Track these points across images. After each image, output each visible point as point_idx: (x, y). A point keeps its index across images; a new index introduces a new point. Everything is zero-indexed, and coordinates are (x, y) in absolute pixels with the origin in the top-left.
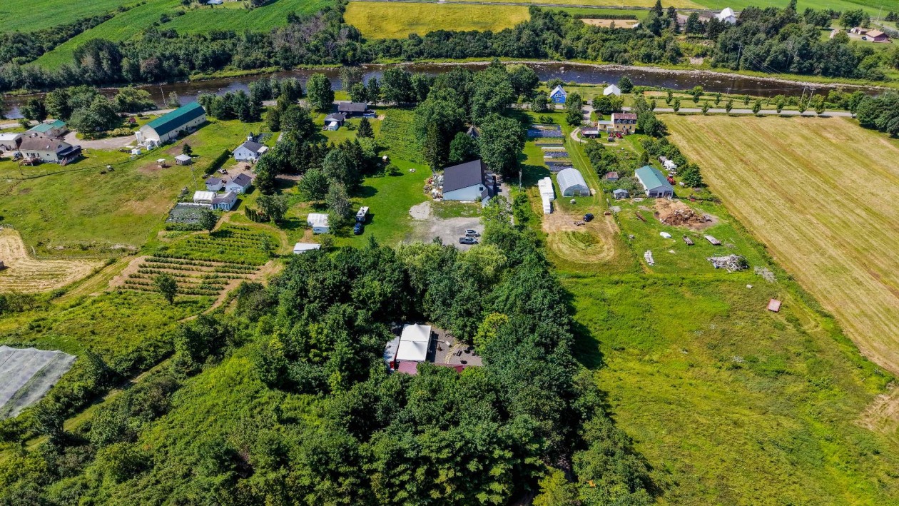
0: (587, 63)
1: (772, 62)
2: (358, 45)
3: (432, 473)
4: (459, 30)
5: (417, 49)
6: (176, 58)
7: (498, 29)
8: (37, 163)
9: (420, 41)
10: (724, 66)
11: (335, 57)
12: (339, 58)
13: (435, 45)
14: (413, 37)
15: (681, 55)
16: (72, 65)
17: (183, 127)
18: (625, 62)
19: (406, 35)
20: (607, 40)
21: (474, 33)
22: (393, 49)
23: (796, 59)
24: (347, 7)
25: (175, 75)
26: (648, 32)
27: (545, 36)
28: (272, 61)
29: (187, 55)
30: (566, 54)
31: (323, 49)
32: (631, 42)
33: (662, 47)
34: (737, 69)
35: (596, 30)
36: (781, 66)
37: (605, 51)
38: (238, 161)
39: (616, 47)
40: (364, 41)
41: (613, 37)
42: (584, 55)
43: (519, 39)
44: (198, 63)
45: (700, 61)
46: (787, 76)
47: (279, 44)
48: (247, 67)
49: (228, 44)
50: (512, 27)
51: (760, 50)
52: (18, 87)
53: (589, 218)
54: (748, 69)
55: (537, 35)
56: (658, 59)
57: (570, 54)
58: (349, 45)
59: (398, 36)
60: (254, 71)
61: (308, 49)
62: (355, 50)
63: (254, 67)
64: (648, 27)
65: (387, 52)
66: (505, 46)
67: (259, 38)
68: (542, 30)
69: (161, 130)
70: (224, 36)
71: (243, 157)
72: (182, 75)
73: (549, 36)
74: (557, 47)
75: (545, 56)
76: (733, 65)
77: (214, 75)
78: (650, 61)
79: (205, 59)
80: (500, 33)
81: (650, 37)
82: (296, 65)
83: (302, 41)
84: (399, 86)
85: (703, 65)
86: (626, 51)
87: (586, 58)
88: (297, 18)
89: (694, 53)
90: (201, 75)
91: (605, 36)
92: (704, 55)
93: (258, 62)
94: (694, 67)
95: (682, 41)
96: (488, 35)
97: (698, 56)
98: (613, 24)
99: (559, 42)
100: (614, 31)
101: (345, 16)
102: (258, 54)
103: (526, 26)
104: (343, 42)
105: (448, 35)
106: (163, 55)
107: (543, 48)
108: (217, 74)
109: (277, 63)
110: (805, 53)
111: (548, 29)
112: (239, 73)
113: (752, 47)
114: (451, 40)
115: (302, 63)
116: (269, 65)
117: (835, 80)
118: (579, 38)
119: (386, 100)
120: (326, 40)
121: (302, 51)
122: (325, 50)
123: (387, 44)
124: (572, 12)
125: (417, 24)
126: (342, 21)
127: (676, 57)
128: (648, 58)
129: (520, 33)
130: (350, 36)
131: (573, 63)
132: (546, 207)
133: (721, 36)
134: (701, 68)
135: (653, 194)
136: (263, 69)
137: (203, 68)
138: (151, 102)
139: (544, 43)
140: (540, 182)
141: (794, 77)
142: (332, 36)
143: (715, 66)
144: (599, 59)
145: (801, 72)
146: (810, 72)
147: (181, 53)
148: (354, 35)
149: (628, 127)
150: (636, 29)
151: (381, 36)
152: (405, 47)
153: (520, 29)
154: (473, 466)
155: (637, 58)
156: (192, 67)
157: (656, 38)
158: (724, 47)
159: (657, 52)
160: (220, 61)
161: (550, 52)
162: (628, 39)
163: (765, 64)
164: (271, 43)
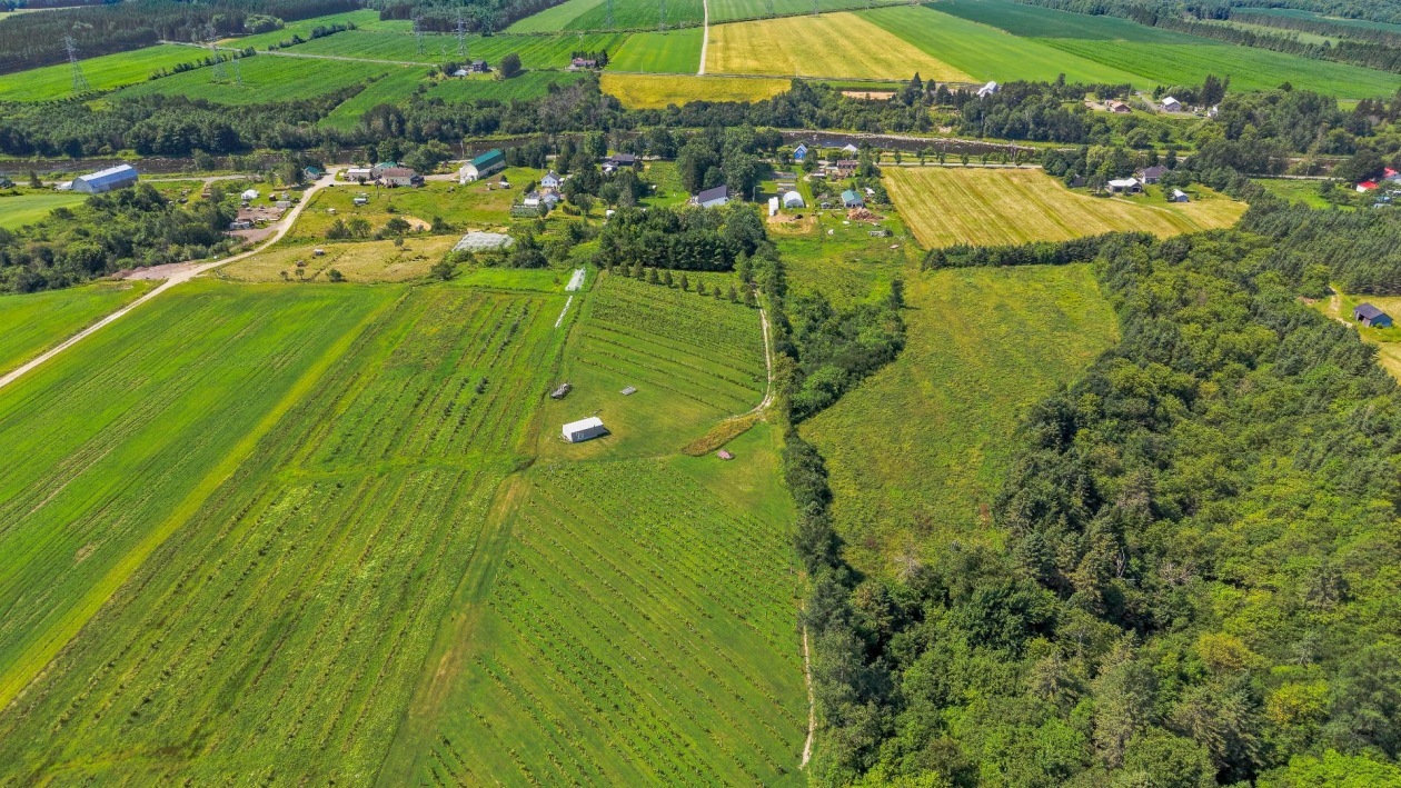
0: (841, 133)
1: (1010, 130)
2: (618, 113)
3: (691, 251)
4: (716, 100)
5: (675, 118)
6: (452, 122)
7: (757, 100)
8: (395, 186)
9: (679, 111)
10: (969, 135)
11: (597, 124)
12: (601, 126)
13: (694, 115)
14: (671, 107)
15: (931, 124)
16: (363, 127)
17: (491, 168)
18: (877, 131)
19: (664, 106)
20: (861, 110)
21: (732, 104)
22: (651, 118)
23: (1031, 126)
24: (600, 79)
25: (451, 138)
26: (901, 102)
27: (801, 107)
28: (537, 127)
29: (462, 120)
30: (821, 124)
31: (585, 117)
32: (884, 112)
33: (913, 117)
34: (980, 136)
35: (852, 101)
36: (1018, 133)
37: (859, 120)
38: (544, 187)
39: (869, 117)
40: (623, 111)
41: (868, 107)
42: (838, 124)
43: (775, 109)
44: (472, 127)
45: (949, 130)
46: (1023, 143)
47: (543, 112)
48: (515, 132)
49: (494, 111)
50: (769, 99)
51: (999, 118)
52: (317, 145)
53: (800, 217)
54: (989, 136)
55: (794, 106)
56: (909, 128)
57: (825, 124)
58: (609, 113)
59: (657, 107)
60: (522, 136)
61: (571, 116)
62: (615, 118)
63: (521, 132)
64: (901, 98)
65: (646, 121)
66: (762, 116)
67: (524, 106)
68: (798, 101)
69: (479, 167)
70: (489, 104)
71: (548, 185)
72: (457, 138)
73: (805, 107)
74: (812, 117)
75: (800, 125)
76: (977, 132)
77: (485, 139)
78: (901, 130)
79: (478, 124)
80: (757, 104)
81: (904, 107)
82: (560, 131)
83: (564, 109)
84: (663, 141)
85: (951, 133)
86: (879, 121)
87: (840, 128)
88: (558, 88)
89: (943, 122)
90: (474, 139)
91: (861, 107)
92: (952, 124)
93: (525, 128)
94: (942, 135)
95: (933, 112)
96: (746, 105)
97: (946, 125)
98: (868, 96)
99: (814, 112)
100: (869, 102)
101: (602, 88)
102: (524, 121)
103: (783, 96)
104: (604, 111)
105: (706, 106)
106: (442, 119)
107: (797, 118)
108: (489, 138)
109: (542, 130)
110: (1039, 121)
111: (805, 100)
112: (509, 137)
113: (993, 116)
114: (709, 109)
115: (565, 129)
116: (535, 131)
117: (1067, 145)
118: (835, 109)
119: (651, 154)
120: (589, 108)
121: (565, 118)
122: (588, 117)
123: (646, 113)
124: (833, 85)
125: (676, 95)
126: (600, 92)
127: (926, 125)
128: (899, 128)
129: (777, 103)
130: (610, 106)
131: (828, 132)
132: (771, 212)
133: (967, 106)
134: (949, 136)
135: (849, 205)
136: (529, 134)
137: (476, 132)
138: (452, 153)
139: (800, 113)
140: (770, 200)
141: (1031, 143)
142: (594, 106)
143: (961, 134)
144: (853, 129)
145: (1036, 139)
146: (1045, 138)
147: (457, 118)
148: (614, 105)
149: (849, 171)
150: (889, 100)
151: (640, 107)
152: (663, 117)
153: (776, 100)
154: (708, 247)
155: (889, 126)
156: (466, 132)
157: (908, 108)
158: (969, 115)
159: (907, 121)
160: (490, 126)
161: (805, 121)
162: (882, 109)
163: (1004, 132)
164: (536, 111)
